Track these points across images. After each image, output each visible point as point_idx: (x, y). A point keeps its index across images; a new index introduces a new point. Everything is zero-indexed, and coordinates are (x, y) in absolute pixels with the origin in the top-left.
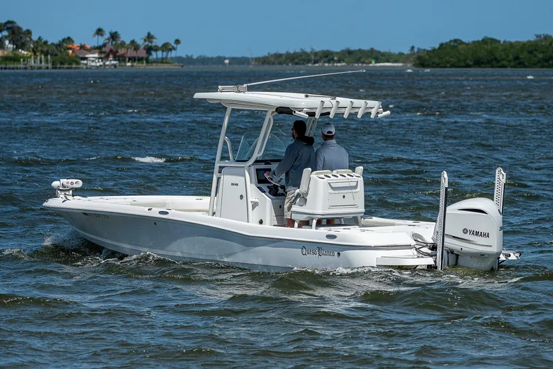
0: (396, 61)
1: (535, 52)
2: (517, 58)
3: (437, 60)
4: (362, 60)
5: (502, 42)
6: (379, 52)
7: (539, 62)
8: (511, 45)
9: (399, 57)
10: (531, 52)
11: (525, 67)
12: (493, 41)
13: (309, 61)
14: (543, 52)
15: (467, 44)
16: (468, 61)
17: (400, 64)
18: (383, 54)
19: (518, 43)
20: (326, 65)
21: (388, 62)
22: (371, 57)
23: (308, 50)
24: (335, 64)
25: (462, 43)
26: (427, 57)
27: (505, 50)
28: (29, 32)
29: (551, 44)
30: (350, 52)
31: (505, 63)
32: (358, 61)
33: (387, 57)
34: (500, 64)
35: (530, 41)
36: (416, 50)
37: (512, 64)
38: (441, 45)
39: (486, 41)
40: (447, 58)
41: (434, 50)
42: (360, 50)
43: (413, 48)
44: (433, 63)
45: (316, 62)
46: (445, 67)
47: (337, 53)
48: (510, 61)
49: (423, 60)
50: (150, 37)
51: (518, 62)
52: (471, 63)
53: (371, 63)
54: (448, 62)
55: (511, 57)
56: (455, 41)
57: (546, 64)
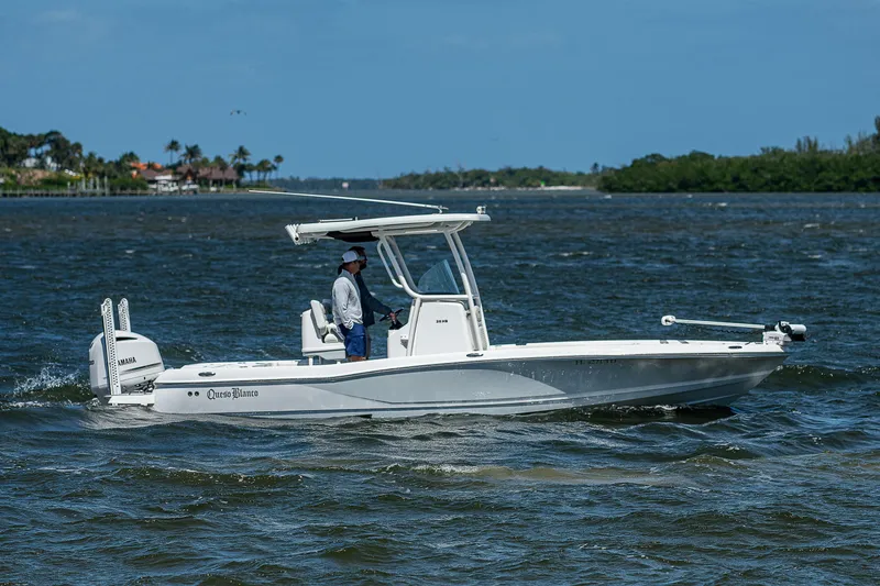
0: (573, 184)
1: (761, 171)
2: (736, 179)
3: (629, 183)
4: (529, 182)
5: (716, 157)
6: (549, 172)
7: (766, 184)
8: (729, 161)
9: (578, 178)
10: (756, 171)
11: (747, 190)
12: (705, 156)
13: (456, 184)
14: (771, 171)
15: (670, 161)
16: (671, 184)
17: (579, 188)
18: (556, 175)
19: (737, 158)
20: (480, 189)
21: (562, 184)
22: (539, 178)
23: (455, 170)
24: (492, 189)
25: (662, 159)
26: (615, 178)
27: (718, 168)
28: (78, 147)
29: (782, 160)
30: (511, 172)
31: (720, 186)
32: (523, 183)
33: (561, 178)
34: (715, 187)
35: (754, 157)
36: (600, 169)
37: (730, 187)
38: (635, 162)
39: (695, 156)
40: (642, 179)
41: (625, 169)
42: (525, 170)
43: (596, 165)
44: (624, 186)
45: (465, 185)
46: (640, 192)
47: (493, 173)
48: (726, 183)
49: (612, 182)
50: (242, 152)
51: (739, 185)
52: (675, 186)
53: (539, 186)
54: (643, 185)
55: (729, 178)
56: (654, 156)
57: (776, 187)
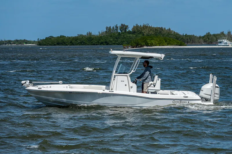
0: (33, 44)
1: (78, 40)
2: (71, 42)
3: (44, 43)
4: (21, 43)
5: (66, 37)
6: (27, 41)
7: (78, 43)
8: (69, 38)
9: (34, 42)
10: (76, 40)
11: (74, 45)
12: (63, 36)
13: (4, 44)
14: (80, 40)
15: (55, 38)
16: (55, 43)
18: (29, 41)
19: (71, 37)
20: (9, 45)
21: (30, 44)
22: (24, 42)
23: (3, 40)
24: (13, 45)
25: (53, 37)
26: (41, 42)
27: (67, 39)
29: (82, 37)
30: (17, 41)
31: (67, 44)
32: (20, 43)
33: (29, 42)
34: (66, 44)
35: (76, 37)
36: (39, 40)
37: (70, 44)
38: (46, 38)
39: (61, 37)
40: (48, 42)
41: (44, 40)
42: (20, 40)
43: (38, 39)
44: (44, 44)
45: (6, 44)
46: (47, 45)
47: (13, 41)
48: (69, 43)
49: (41, 43)
51: (72, 44)
52: (56, 44)
53: (24, 44)
54: (48, 44)
55: (69, 42)
56: (51, 36)
57: (81, 44)
